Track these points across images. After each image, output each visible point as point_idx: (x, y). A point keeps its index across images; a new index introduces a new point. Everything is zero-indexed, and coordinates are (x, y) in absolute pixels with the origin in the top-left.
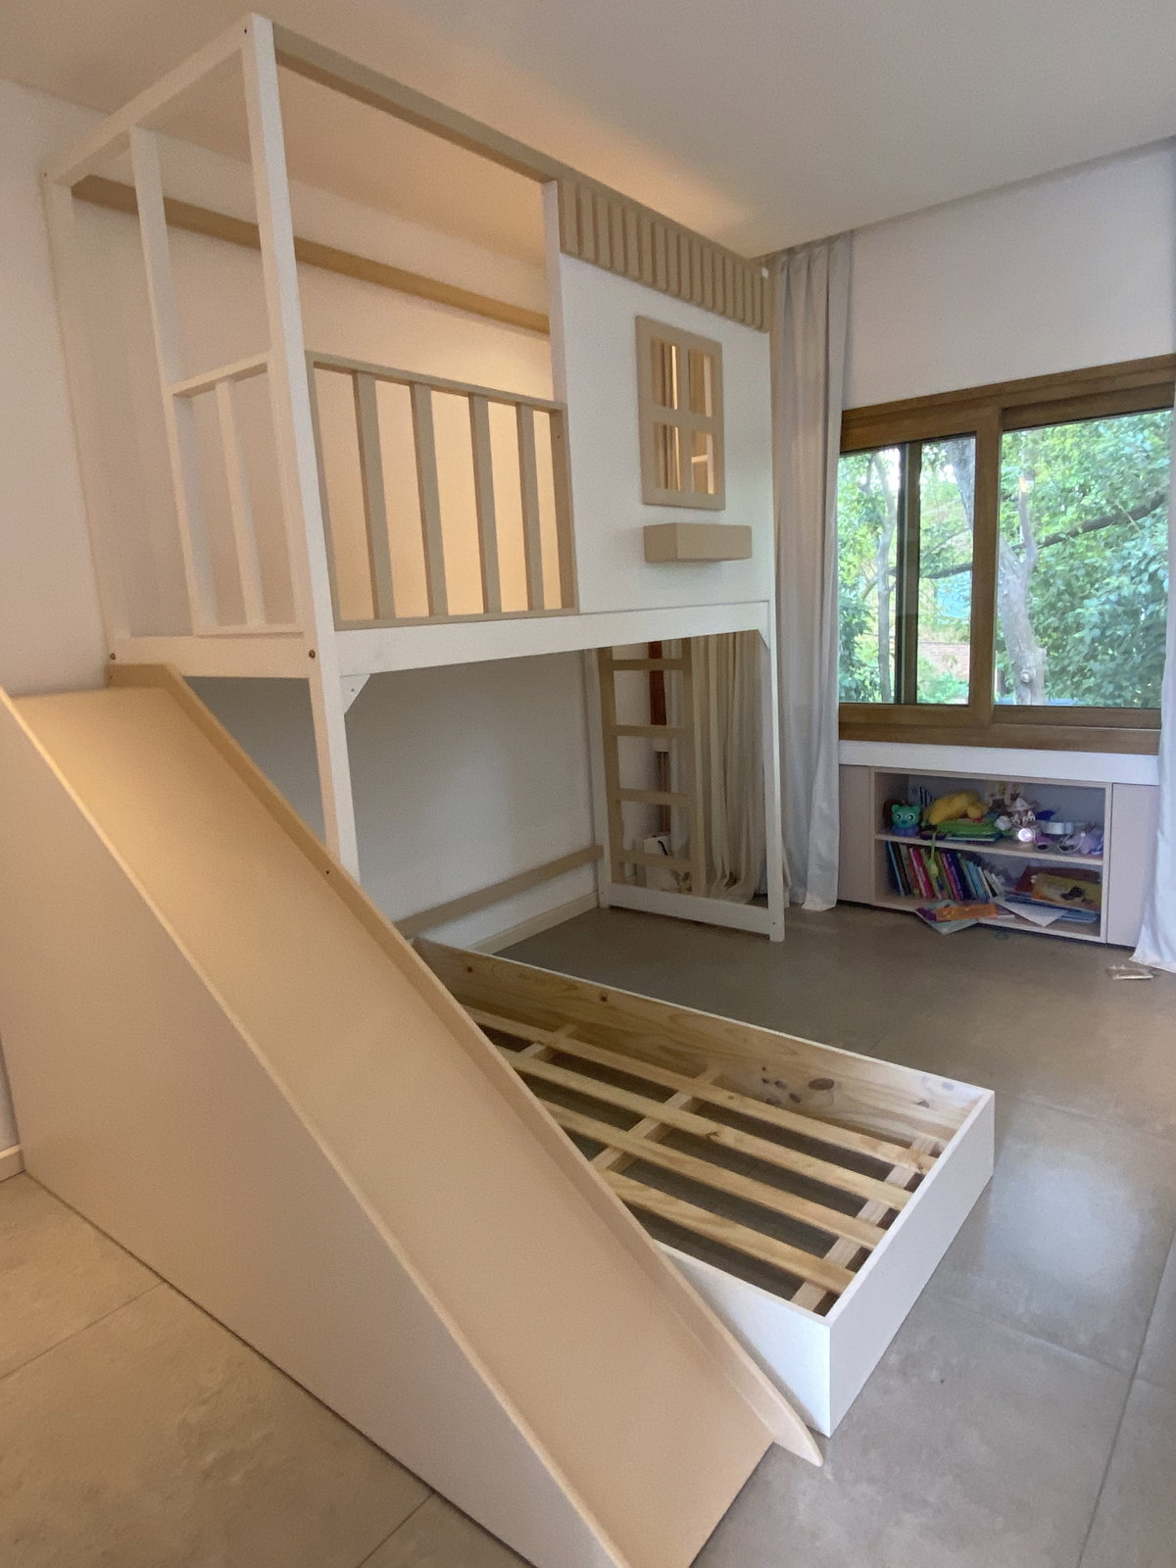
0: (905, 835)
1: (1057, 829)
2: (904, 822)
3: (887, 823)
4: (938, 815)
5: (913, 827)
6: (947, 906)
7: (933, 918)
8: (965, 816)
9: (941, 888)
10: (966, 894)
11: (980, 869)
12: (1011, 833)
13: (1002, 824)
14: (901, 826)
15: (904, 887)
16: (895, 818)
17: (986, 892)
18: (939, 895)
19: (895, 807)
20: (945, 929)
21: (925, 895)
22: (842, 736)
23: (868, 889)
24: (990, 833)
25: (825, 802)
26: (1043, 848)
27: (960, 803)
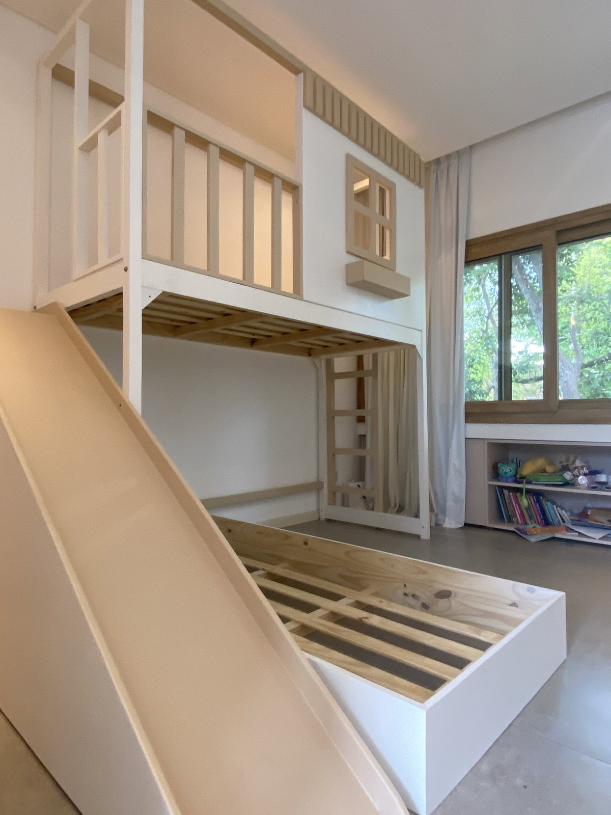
0: (507, 482)
1: (603, 478)
2: (506, 473)
3: (495, 473)
4: (528, 469)
5: (511, 477)
6: (534, 527)
7: (526, 533)
8: (544, 471)
9: (531, 518)
10: (546, 522)
11: (555, 506)
12: (573, 481)
13: (568, 476)
14: (504, 475)
15: (507, 518)
16: (500, 471)
17: (559, 521)
18: (529, 523)
19: (499, 465)
20: (533, 539)
21: (520, 522)
22: (467, 421)
23: (483, 517)
24: (560, 480)
25: (457, 460)
26: (594, 488)
27: (540, 462)
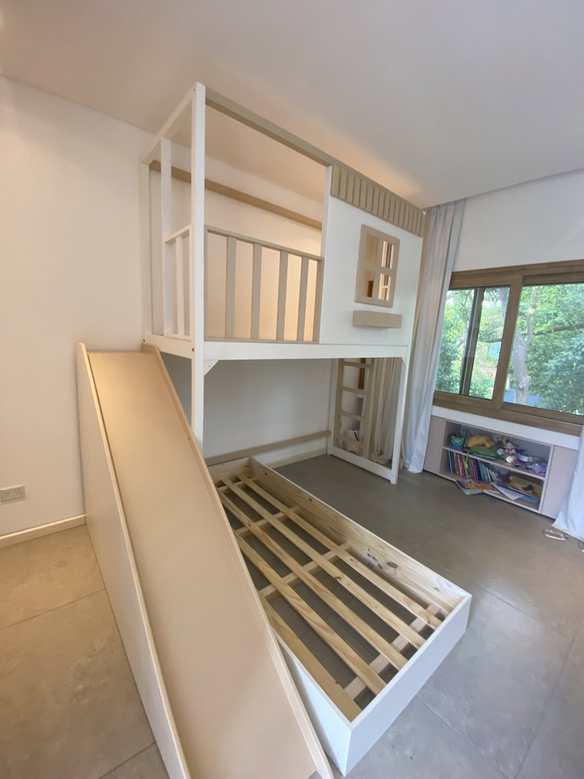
0: (456, 449)
1: (525, 459)
2: (456, 444)
3: (448, 442)
4: (472, 442)
5: (460, 446)
6: (470, 482)
7: (463, 487)
8: (484, 445)
9: (469, 473)
10: (480, 478)
11: (487, 469)
12: (503, 457)
13: (500, 452)
14: (454, 444)
15: (453, 470)
16: (453, 441)
17: (488, 479)
18: (468, 477)
19: (453, 437)
20: (467, 492)
21: (461, 474)
22: (434, 404)
23: (436, 467)
24: (493, 455)
25: (423, 430)
26: (517, 467)
27: (482, 440)
